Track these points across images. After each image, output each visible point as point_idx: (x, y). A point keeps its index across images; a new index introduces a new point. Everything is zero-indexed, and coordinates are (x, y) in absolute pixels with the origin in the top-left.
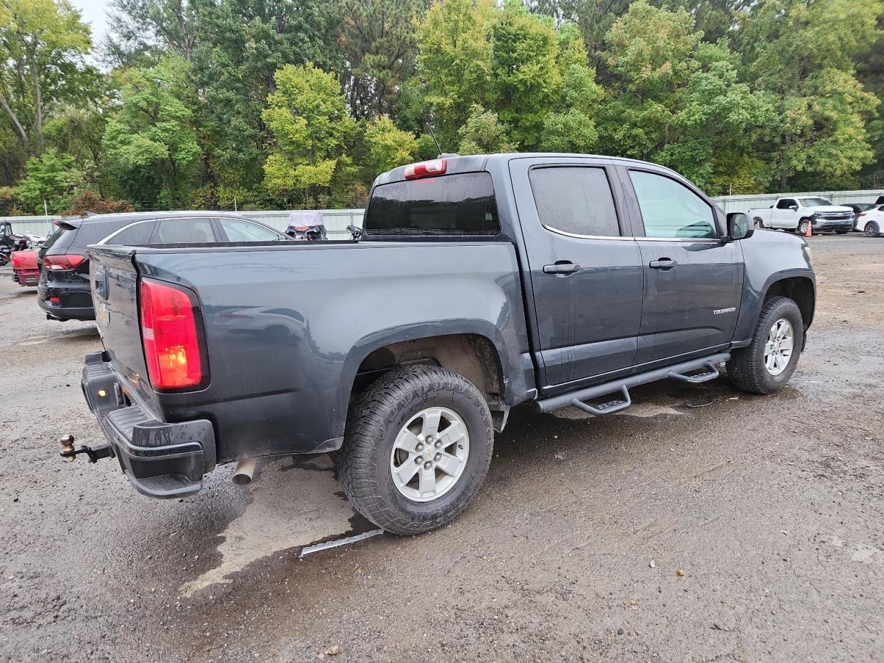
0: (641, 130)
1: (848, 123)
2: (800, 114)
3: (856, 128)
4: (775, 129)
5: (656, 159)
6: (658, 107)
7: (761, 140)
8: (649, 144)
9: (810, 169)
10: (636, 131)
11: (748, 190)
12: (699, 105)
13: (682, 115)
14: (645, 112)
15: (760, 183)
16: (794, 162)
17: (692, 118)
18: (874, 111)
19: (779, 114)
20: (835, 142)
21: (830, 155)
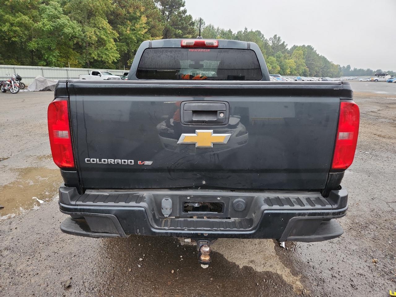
0: (18, 28)
1: (109, 42)
2: (92, 35)
3: (113, 44)
4: (83, 40)
5: (30, 45)
6: (26, 18)
7: (77, 43)
8: (24, 36)
9: (99, 59)
10: (14, 28)
11: (76, 66)
12: (48, 21)
13: (40, 24)
14: (18, 19)
15: (80, 63)
16: (93, 55)
17: (46, 27)
18: (117, 39)
19: (83, 33)
20: (107, 49)
21: (106, 54)
